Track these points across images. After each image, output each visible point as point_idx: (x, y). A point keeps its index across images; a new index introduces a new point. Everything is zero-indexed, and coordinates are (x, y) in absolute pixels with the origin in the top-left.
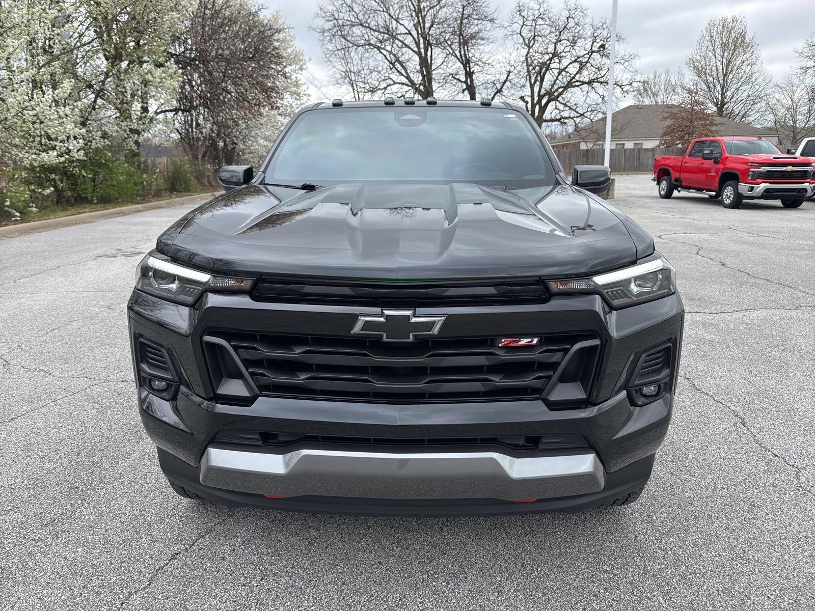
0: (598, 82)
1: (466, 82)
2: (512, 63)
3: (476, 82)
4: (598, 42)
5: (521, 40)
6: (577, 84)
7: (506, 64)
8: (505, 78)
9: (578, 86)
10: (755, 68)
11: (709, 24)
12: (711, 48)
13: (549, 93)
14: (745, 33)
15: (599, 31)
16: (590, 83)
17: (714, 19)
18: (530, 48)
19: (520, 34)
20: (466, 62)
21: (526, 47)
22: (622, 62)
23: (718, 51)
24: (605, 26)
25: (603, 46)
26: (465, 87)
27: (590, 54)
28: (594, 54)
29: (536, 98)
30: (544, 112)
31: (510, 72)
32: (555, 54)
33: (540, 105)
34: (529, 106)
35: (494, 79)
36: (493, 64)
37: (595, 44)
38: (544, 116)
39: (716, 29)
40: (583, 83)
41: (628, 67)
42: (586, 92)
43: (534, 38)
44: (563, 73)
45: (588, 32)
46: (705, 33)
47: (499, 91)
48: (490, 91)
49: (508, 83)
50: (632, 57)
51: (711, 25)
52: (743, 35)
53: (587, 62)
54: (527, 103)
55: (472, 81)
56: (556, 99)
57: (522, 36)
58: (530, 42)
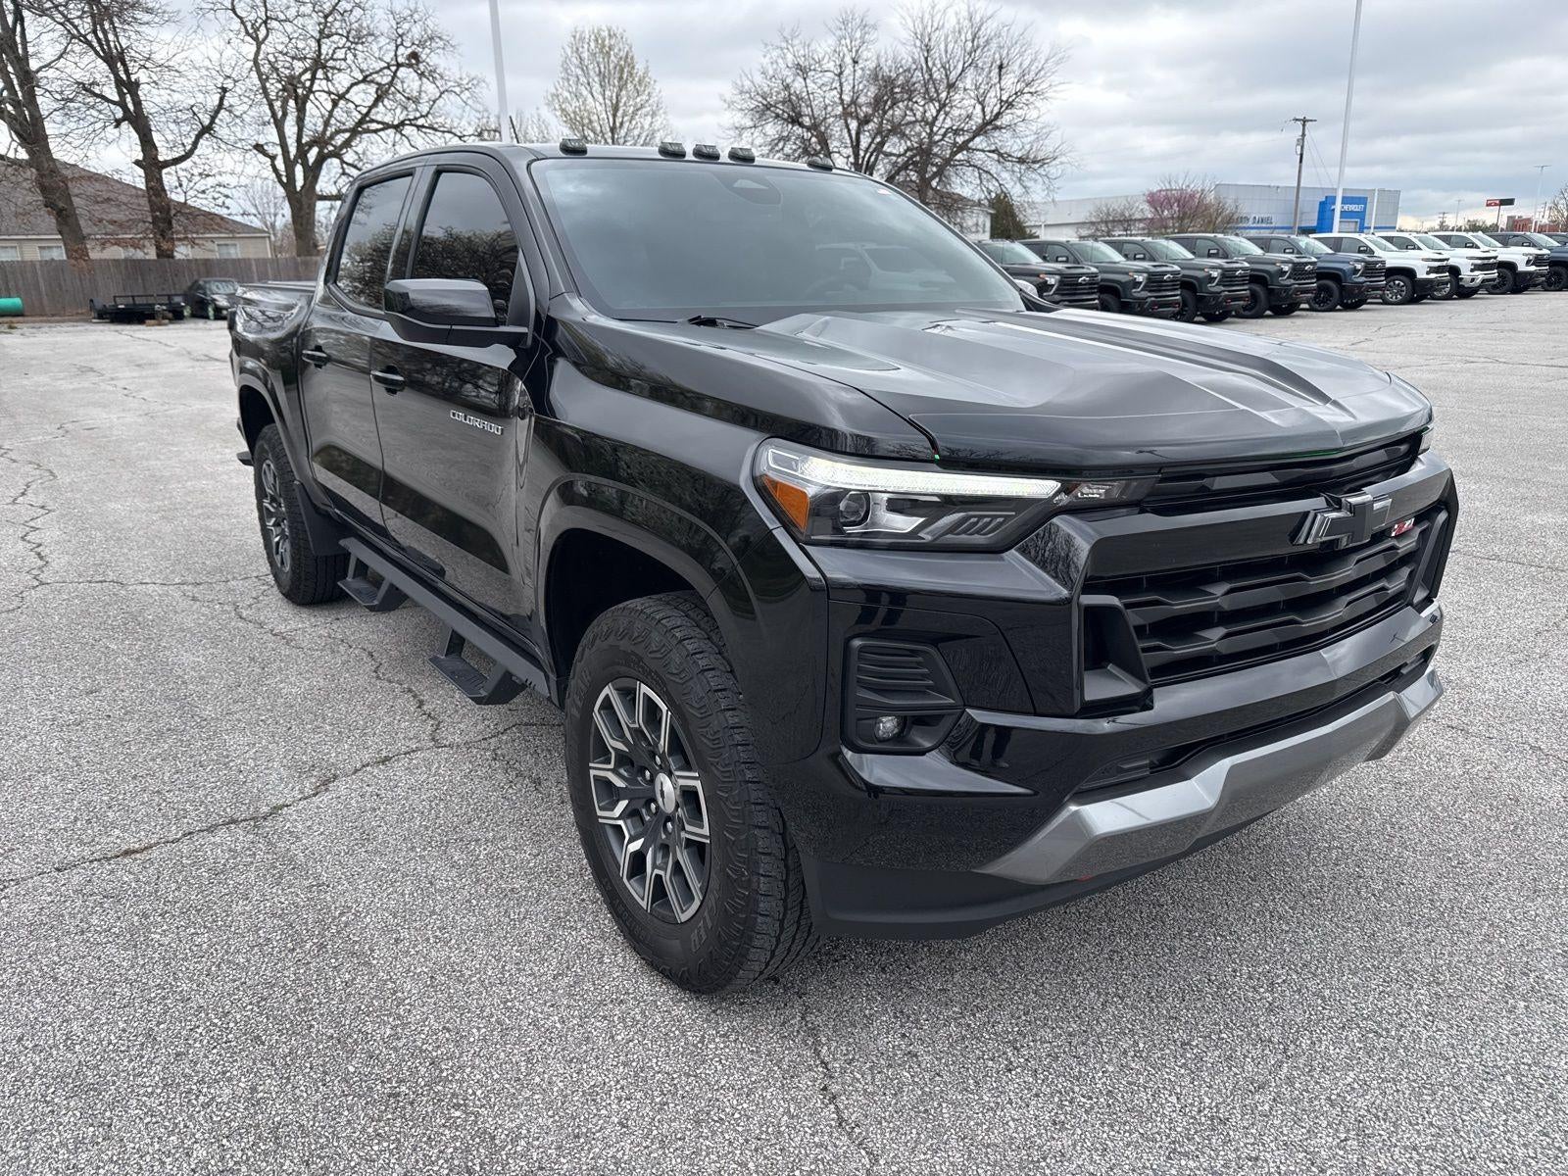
0: (411, 125)
1: (122, 104)
2: (228, 71)
3: (148, 107)
4: (406, 47)
5: (236, 24)
6: (374, 126)
7: (214, 73)
8: (217, 102)
9: (376, 131)
10: (659, 121)
11: (574, 37)
12: (583, 79)
13: (320, 141)
14: (632, 58)
15: (406, 26)
16: (398, 127)
17: (579, 29)
18: (259, 44)
19: (233, 10)
20: (114, 59)
21: (248, 39)
22: (457, 90)
23: (596, 87)
24: (416, 16)
25: (414, 55)
26: (120, 114)
27: (393, 68)
28: (402, 69)
29: (293, 151)
30: (316, 178)
31: (224, 90)
32: (318, 64)
33: (305, 164)
34: (280, 164)
35: (192, 102)
36: (182, 68)
37: (401, 50)
38: (318, 188)
39: (586, 46)
40: (387, 126)
41: (470, 102)
42: (391, 144)
43: (265, 22)
44: (342, 103)
45: (384, 24)
46: (569, 51)
47: (207, 130)
48: (185, 128)
49: (223, 114)
50: (475, 82)
51: (578, 39)
52: (628, 61)
53: (391, 84)
54: (273, 158)
55: (137, 103)
56: (337, 154)
57: (238, 17)
58: (257, 30)
